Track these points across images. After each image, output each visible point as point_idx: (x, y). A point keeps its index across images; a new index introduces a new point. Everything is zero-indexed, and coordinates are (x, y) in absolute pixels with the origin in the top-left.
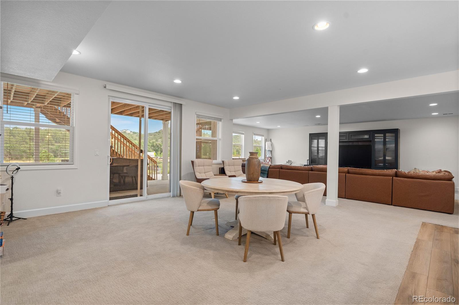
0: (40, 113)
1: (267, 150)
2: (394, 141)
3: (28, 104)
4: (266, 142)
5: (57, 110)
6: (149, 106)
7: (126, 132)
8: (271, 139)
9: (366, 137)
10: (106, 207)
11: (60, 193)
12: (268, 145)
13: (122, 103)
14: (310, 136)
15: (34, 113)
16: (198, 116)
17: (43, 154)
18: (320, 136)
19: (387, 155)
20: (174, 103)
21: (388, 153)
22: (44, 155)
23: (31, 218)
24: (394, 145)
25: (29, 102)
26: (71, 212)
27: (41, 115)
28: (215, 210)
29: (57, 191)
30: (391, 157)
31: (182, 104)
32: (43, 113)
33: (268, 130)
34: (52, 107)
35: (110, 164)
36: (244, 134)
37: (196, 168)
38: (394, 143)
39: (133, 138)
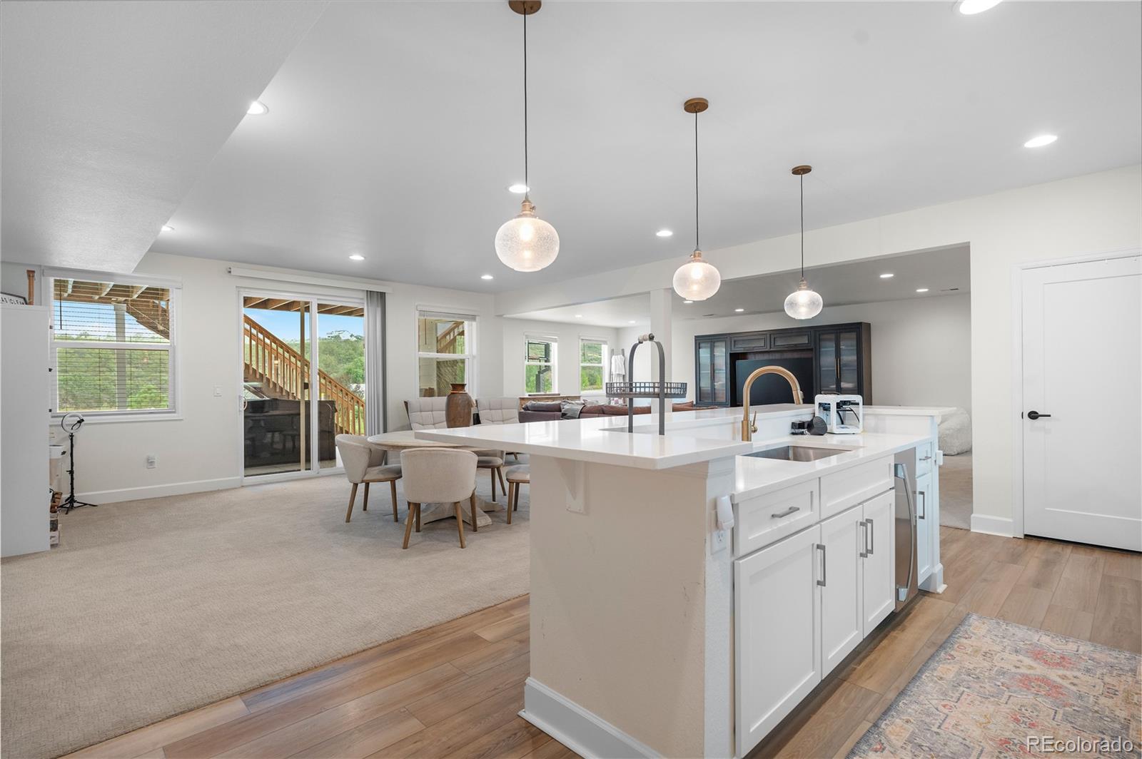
0: (126, 313)
1: (614, 373)
2: (855, 348)
3: (100, 298)
4: (613, 357)
5: (157, 307)
6: (318, 299)
7: (341, 336)
8: (623, 350)
9: (804, 340)
10: (236, 488)
11: (152, 462)
12: (616, 361)
13: (260, 299)
14: (696, 340)
15: (114, 313)
16: (422, 313)
17: (144, 395)
18: (718, 341)
19: (842, 379)
20: (367, 291)
21: (845, 374)
22: (145, 398)
23: (104, 505)
24: (855, 358)
25: (103, 295)
26: (172, 496)
27: (128, 317)
28: (391, 481)
29: (148, 460)
30: (852, 383)
31: (385, 293)
32: (132, 314)
33: (617, 330)
34: (148, 302)
35: (245, 411)
36: (556, 342)
37: (413, 415)
38: (855, 352)
39: (356, 352)
